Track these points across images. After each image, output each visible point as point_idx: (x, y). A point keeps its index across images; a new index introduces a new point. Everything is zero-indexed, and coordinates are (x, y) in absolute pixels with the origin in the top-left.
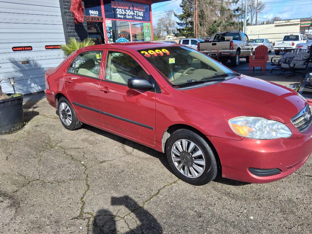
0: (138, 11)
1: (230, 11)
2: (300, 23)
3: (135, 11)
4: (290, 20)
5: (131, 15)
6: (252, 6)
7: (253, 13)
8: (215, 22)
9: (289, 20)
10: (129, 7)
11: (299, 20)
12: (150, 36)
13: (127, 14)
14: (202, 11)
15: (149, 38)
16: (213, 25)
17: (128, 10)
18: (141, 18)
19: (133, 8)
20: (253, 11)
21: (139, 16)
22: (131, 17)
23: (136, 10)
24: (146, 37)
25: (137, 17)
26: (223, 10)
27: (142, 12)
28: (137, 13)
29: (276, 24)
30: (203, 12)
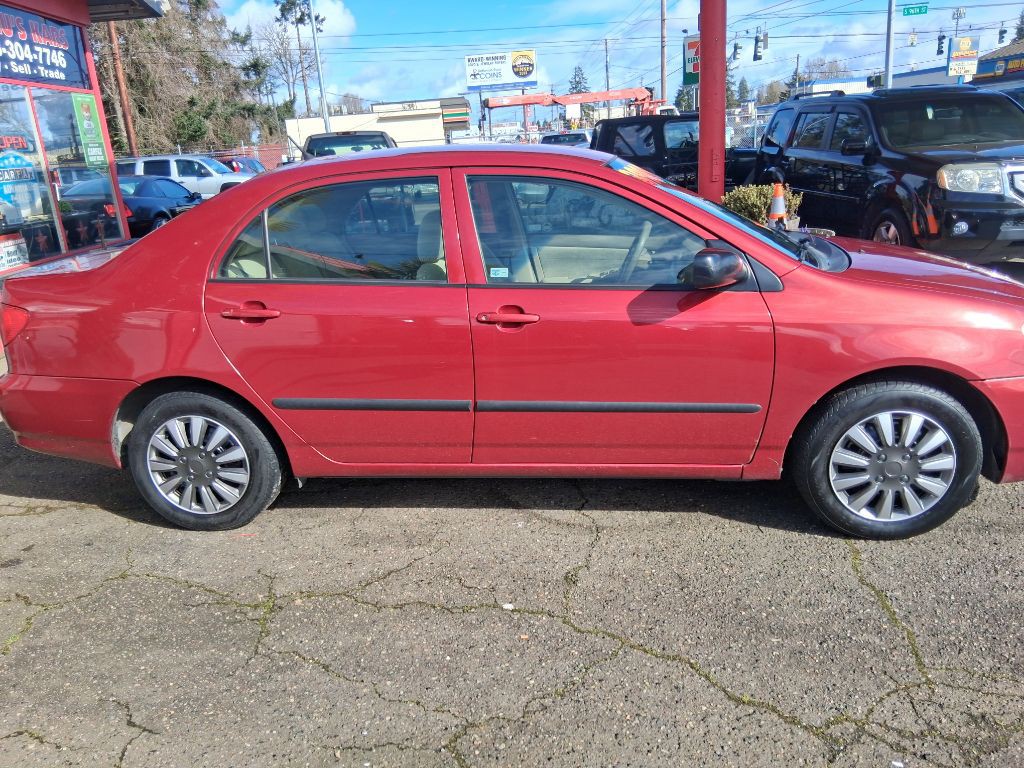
0: (48, 46)
1: (232, 71)
2: (440, 111)
3: (37, 49)
4: (415, 101)
5: (26, 60)
6: (285, 55)
7: (291, 80)
8: (192, 103)
9: (411, 103)
10: (15, 30)
11: (438, 104)
12: (100, 145)
13: (13, 56)
14: (137, 66)
15: (98, 151)
16: (186, 113)
17: (13, 40)
18: (62, 76)
19: (28, 32)
20: (290, 74)
21: (53, 67)
22: (26, 69)
23: (38, 45)
24: (87, 145)
25: (46, 72)
26: (205, 66)
27: (60, 53)
28: (44, 55)
29: (381, 115)
30: (144, 66)
